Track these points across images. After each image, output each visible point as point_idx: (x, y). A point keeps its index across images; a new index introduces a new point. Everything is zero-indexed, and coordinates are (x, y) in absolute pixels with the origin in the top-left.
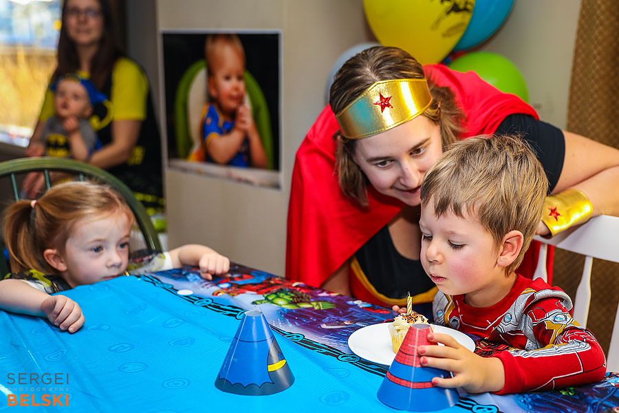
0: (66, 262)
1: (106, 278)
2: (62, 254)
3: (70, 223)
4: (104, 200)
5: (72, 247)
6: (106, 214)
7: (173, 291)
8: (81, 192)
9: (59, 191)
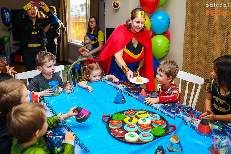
0: (90, 77)
1: (96, 81)
2: (89, 76)
3: (91, 72)
4: (97, 68)
5: (91, 76)
6: (97, 71)
7: (107, 83)
8: (93, 66)
9: (90, 65)
